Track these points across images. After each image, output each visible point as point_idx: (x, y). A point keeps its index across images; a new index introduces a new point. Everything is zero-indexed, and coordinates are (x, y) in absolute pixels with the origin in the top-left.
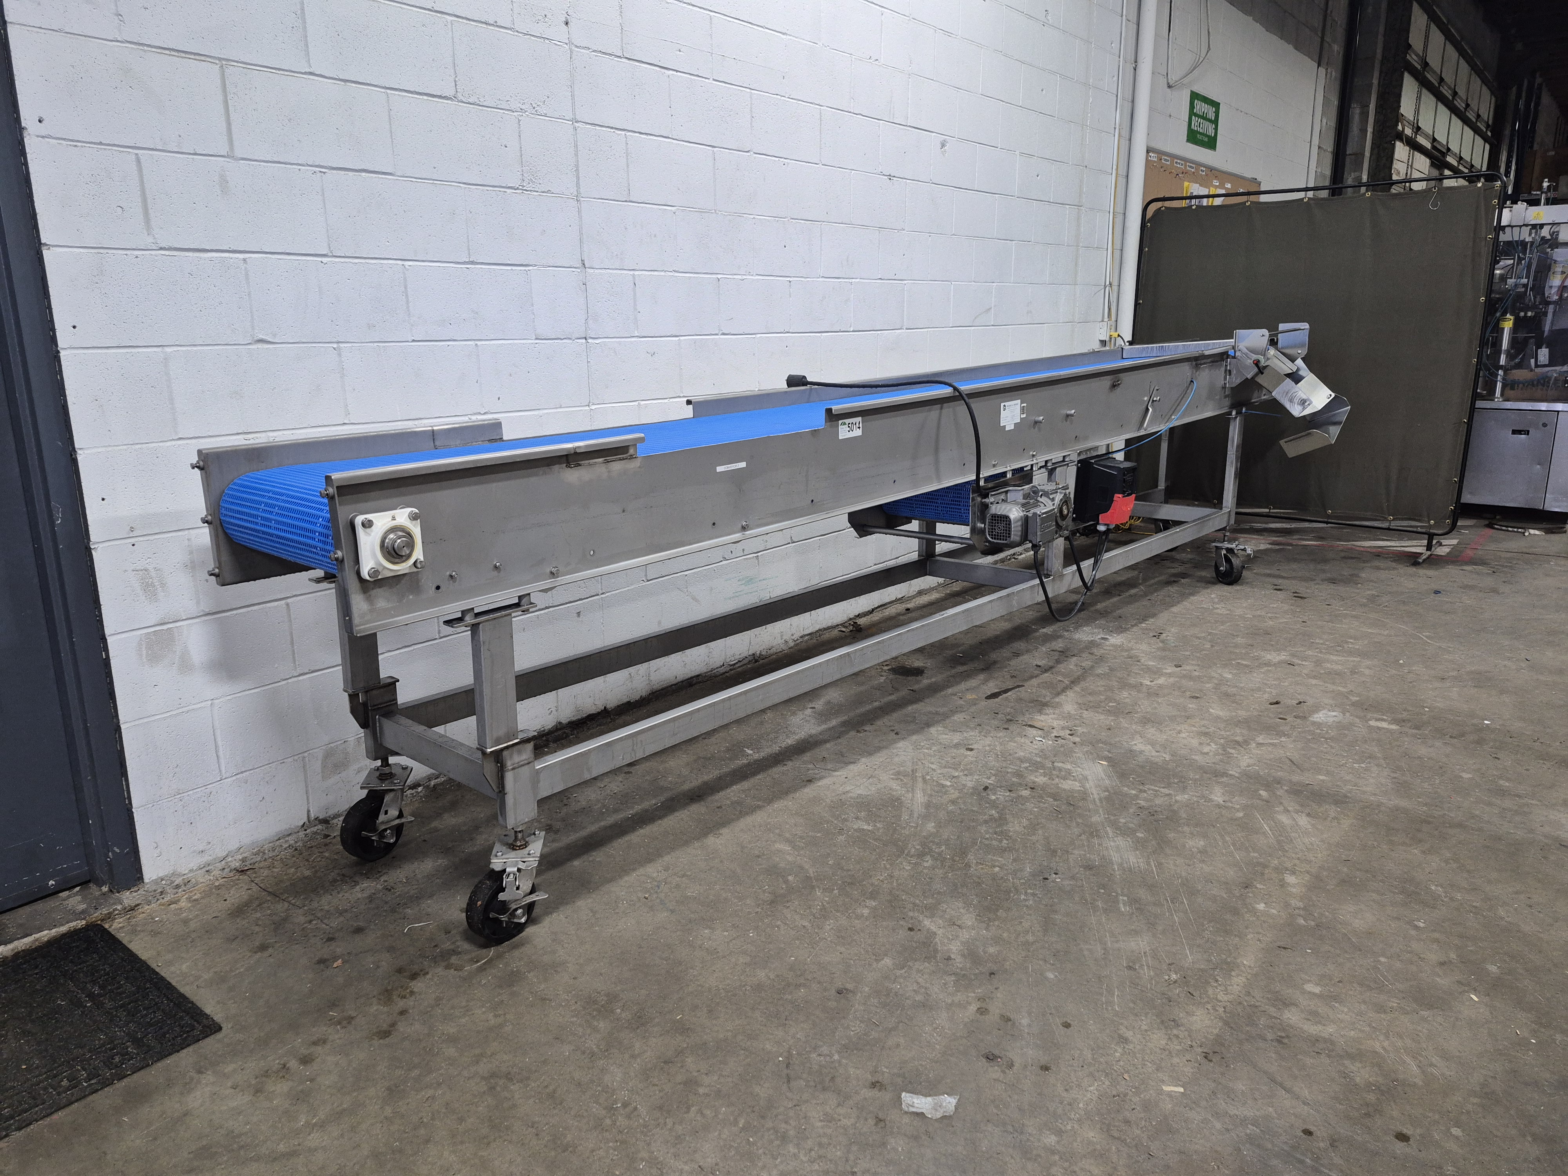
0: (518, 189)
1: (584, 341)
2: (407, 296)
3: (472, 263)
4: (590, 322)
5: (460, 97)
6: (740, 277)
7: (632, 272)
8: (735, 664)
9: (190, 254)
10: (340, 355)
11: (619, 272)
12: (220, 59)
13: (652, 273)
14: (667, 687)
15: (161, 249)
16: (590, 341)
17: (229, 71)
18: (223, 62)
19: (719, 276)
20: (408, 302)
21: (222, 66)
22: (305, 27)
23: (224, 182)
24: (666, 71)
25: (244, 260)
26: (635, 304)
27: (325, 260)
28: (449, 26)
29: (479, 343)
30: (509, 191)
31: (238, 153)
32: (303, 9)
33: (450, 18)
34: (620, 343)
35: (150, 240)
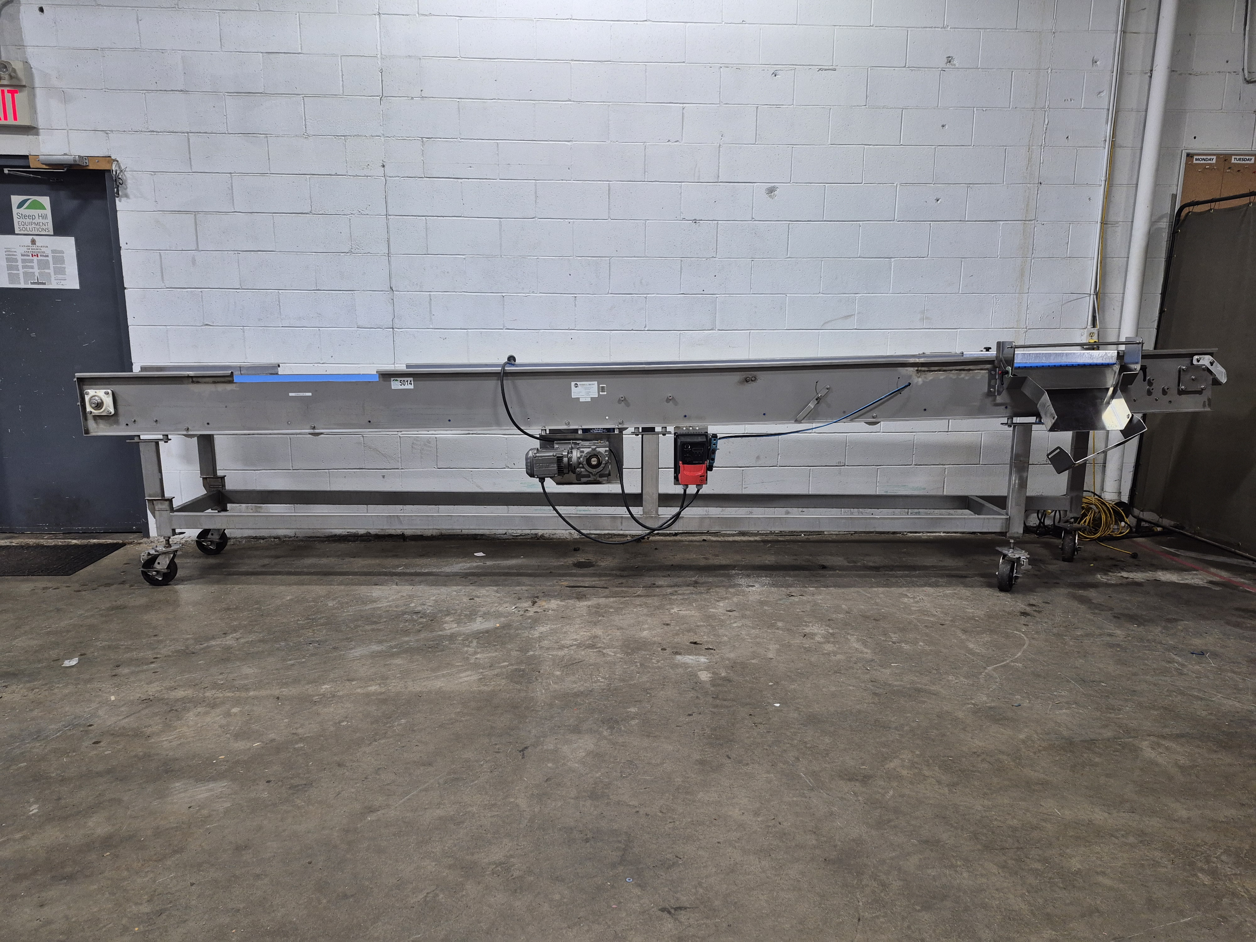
0: (348, 253)
1: (392, 330)
2: (280, 306)
3: (318, 290)
4: (396, 320)
5: (313, 212)
6: (524, 295)
7: (429, 293)
8: (517, 536)
9: (179, 290)
10: (244, 332)
11: (419, 293)
12: (195, 212)
13: (445, 293)
14: (454, 535)
15: (167, 288)
16: (396, 330)
17: (198, 216)
18: (196, 213)
19: (504, 294)
20: (280, 309)
21: (195, 215)
22: (233, 193)
23: (194, 261)
24: (459, 180)
25: (201, 291)
26: (430, 310)
27: (238, 291)
28: (308, 180)
29: (320, 329)
30: (342, 254)
31: (200, 249)
32: (232, 186)
33: (308, 176)
34: (418, 331)
35: (163, 285)
